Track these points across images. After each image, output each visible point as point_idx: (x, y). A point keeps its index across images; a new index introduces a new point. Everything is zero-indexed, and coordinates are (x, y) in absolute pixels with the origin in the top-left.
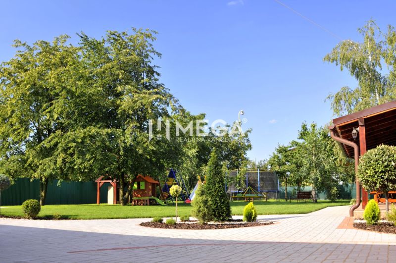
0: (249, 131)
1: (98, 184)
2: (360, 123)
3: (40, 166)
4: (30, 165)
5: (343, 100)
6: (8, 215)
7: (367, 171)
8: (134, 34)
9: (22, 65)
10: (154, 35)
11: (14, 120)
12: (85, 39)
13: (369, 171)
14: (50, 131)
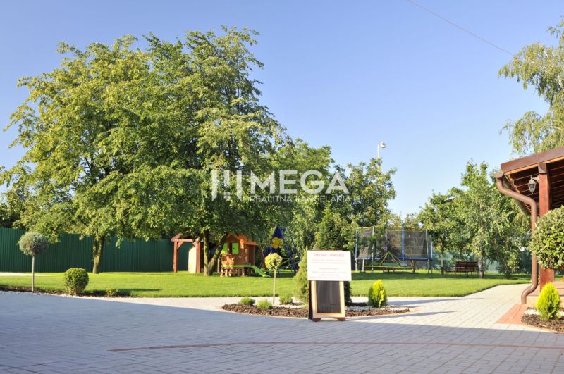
0: (393, 172)
1: (175, 244)
2: (541, 171)
3: (93, 219)
4: (79, 217)
5: (527, 131)
6: (44, 289)
7: (544, 241)
8: (225, 36)
9: (69, 77)
10: (252, 37)
11: (58, 155)
12: (156, 42)
13: (548, 242)
14: (108, 171)
